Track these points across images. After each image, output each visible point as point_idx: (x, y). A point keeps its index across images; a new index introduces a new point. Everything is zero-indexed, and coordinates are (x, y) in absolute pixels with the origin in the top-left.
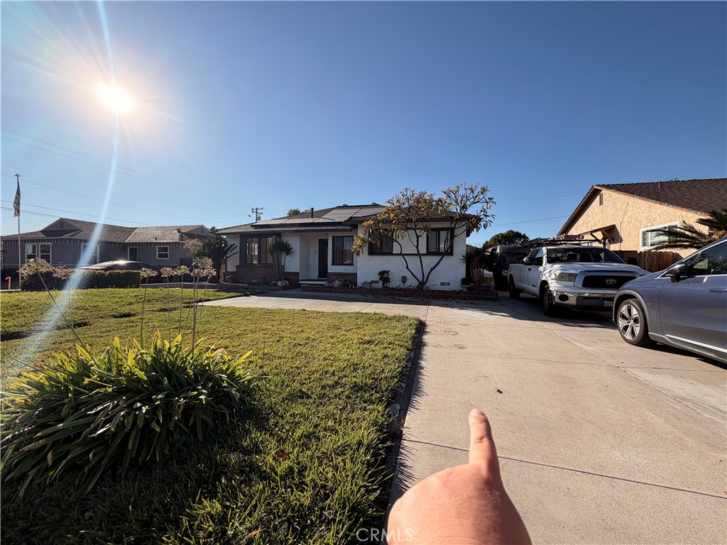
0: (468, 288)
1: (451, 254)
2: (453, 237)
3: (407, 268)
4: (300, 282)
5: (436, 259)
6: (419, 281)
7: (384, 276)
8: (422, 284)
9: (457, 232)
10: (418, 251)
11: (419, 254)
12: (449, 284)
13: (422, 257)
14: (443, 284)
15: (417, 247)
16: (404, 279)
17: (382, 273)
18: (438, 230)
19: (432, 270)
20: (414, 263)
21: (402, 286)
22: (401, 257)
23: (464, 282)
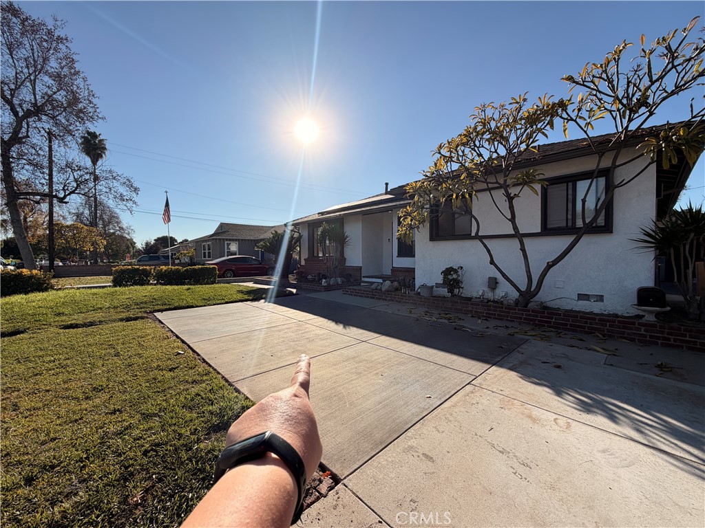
0: (658, 315)
1: (607, 228)
2: (610, 188)
3: (492, 262)
4: (363, 279)
5: (562, 242)
6: (518, 289)
7: (452, 278)
8: (527, 295)
9: (620, 175)
10: (515, 228)
11: (518, 236)
12: (600, 298)
13: (526, 241)
14: (582, 297)
15: (513, 220)
16: (493, 283)
17: (448, 272)
18: (573, 179)
19: (550, 266)
20: (507, 253)
21: (489, 295)
22: (478, 243)
23: (644, 296)
